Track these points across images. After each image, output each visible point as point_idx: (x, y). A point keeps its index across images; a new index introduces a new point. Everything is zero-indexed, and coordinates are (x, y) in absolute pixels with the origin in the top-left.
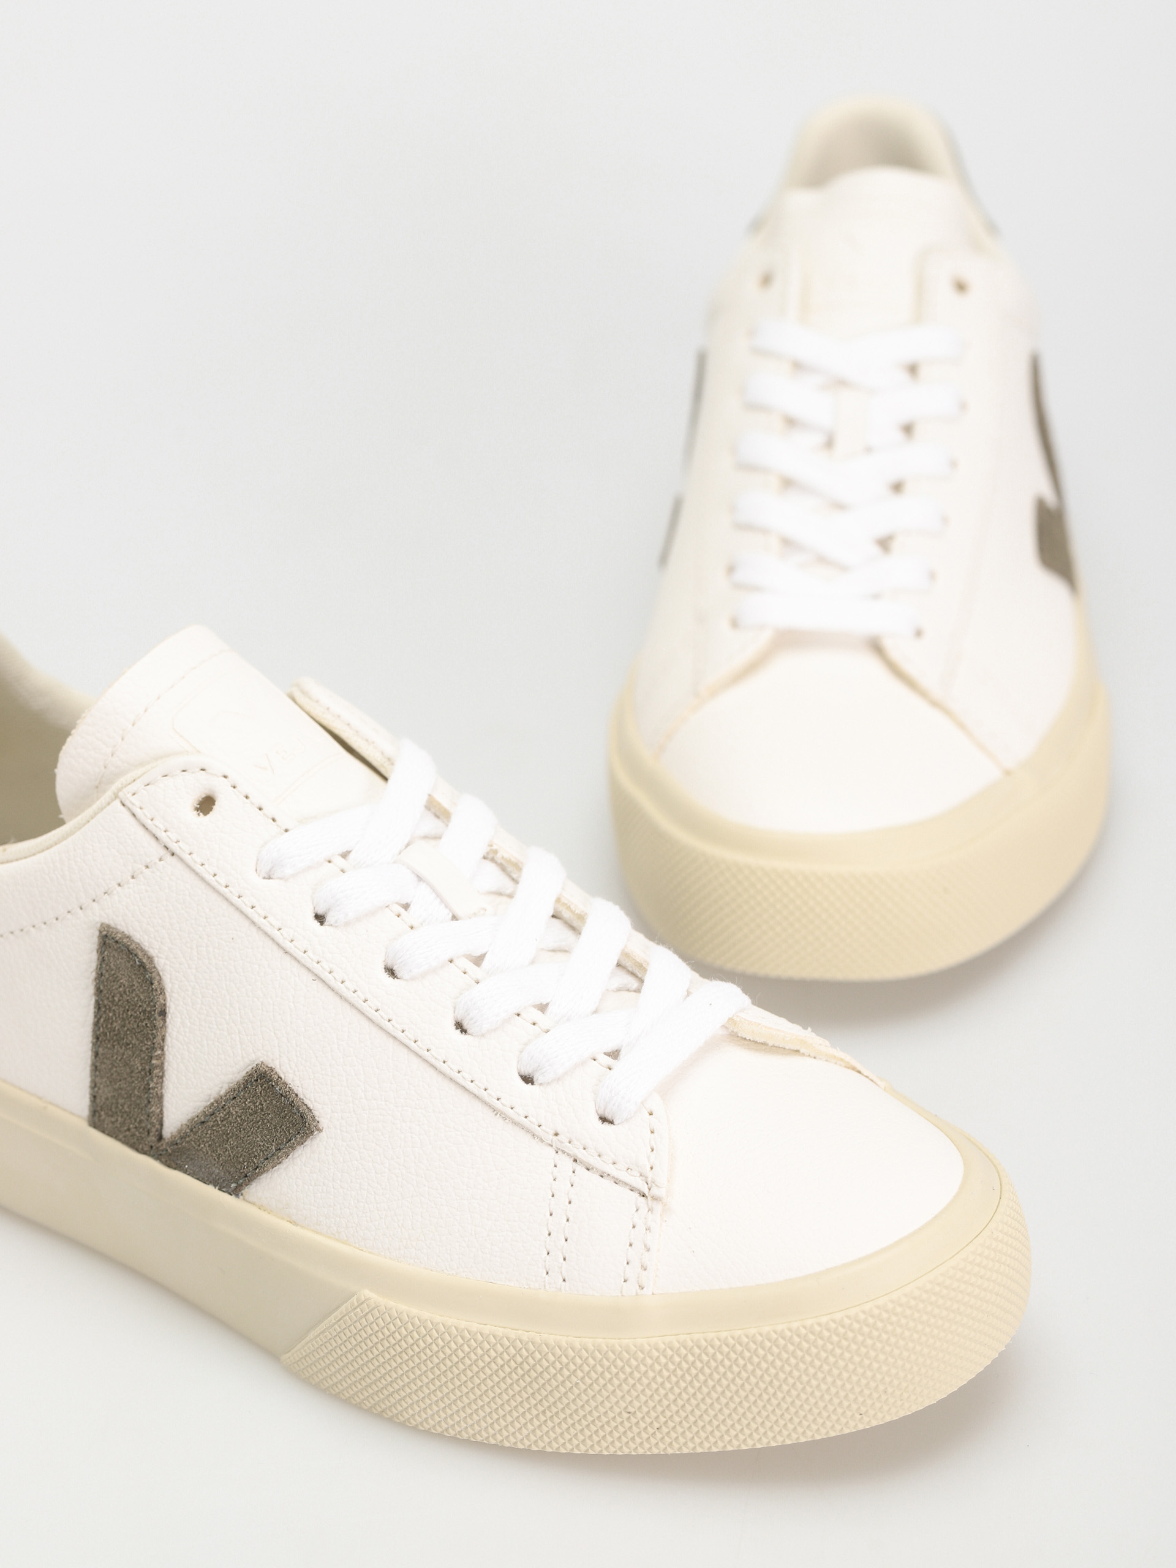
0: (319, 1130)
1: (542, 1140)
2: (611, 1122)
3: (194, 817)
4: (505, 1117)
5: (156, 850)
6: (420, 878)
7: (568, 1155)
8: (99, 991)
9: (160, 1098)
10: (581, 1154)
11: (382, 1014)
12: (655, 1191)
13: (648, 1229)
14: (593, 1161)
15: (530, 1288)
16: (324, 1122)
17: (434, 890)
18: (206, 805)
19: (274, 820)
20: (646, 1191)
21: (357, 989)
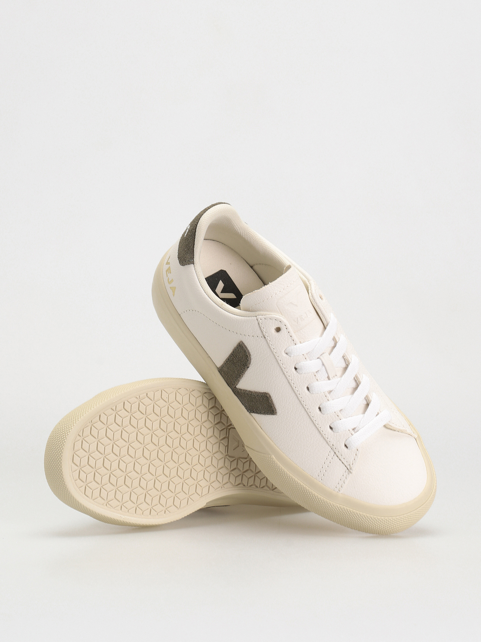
0: (276, 415)
1: (329, 445)
2: (347, 447)
3: (273, 331)
4: (322, 436)
5: (261, 335)
6: (323, 364)
7: (334, 451)
8: (233, 352)
9: (239, 381)
10: (337, 453)
11: (302, 399)
12: (351, 471)
13: (346, 478)
14: (339, 456)
15: (313, 477)
16: (278, 414)
17: (326, 369)
18: (278, 330)
19: (293, 340)
20: (349, 469)
21: (298, 391)
